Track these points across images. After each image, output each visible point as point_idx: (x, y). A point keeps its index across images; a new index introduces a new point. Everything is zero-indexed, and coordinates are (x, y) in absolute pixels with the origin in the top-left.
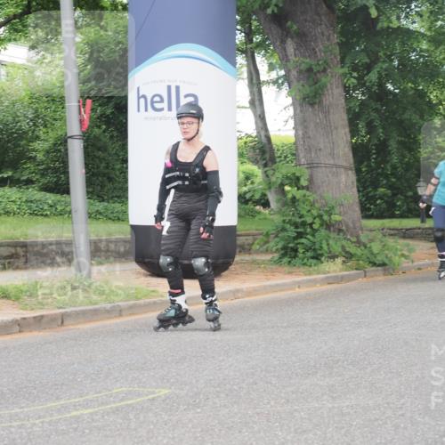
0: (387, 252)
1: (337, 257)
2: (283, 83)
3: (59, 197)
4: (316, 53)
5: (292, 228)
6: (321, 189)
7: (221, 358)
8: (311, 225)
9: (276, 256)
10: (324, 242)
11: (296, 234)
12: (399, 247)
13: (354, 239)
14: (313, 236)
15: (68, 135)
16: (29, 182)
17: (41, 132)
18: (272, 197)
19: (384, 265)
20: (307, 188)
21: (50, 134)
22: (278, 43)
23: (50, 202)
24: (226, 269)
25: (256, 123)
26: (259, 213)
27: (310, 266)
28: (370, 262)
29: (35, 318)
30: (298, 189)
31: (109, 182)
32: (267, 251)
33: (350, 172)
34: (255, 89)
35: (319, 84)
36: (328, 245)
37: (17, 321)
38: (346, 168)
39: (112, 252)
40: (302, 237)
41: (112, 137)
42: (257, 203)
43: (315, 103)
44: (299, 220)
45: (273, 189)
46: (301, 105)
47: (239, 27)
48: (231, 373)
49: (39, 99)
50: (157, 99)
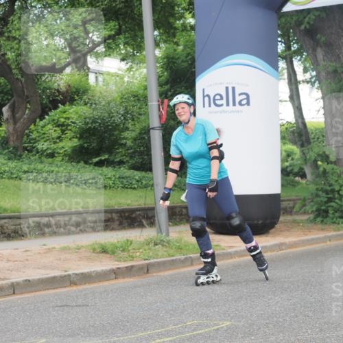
2: (315, 82)
3: (143, 173)
4: (340, 58)
5: (324, 195)
7: (269, 297)
8: (338, 191)
9: (312, 216)
11: (326, 199)
14: (340, 200)
15: (151, 127)
16: (121, 163)
17: (130, 124)
18: (308, 170)
20: (335, 163)
21: (137, 126)
22: (310, 52)
23: (137, 178)
24: (273, 227)
25: (295, 113)
26: (298, 183)
27: (339, 224)
29: (126, 267)
30: (328, 163)
32: (305, 213)
34: (294, 87)
37: (114, 270)
39: (185, 215)
40: (331, 202)
42: (296, 175)
43: (340, 97)
44: (329, 188)
45: (308, 164)
47: (279, 39)
48: (277, 309)
49: (128, 99)
50: (218, 97)
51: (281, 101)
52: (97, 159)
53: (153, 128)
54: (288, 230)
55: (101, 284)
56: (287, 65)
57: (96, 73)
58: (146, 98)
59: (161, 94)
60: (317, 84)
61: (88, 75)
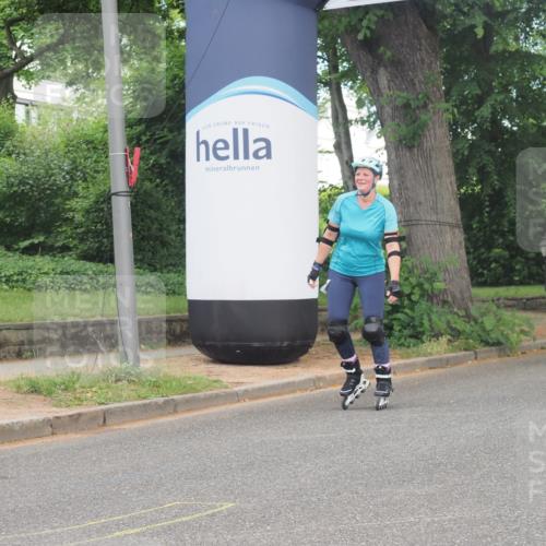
0: (502, 328)
1: (442, 335)
2: (374, 122)
3: (101, 266)
4: (414, 84)
6: (422, 251)
7: (297, 463)
8: (409, 296)
10: (425, 317)
11: (390, 308)
12: (517, 321)
13: (462, 313)
14: (412, 309)
15: (112, 192)
16: (65, 249)
17: (80, 187)
19: (498, 344)
21: (91, 190)
22: (368, 74)
23: (91, 273)
24: (305, 352)
25: (343, 171)
27: (409, 347)
28: (482, 341)
29: (70, 416)
31: (163, 247)
33: (457, 231)
34: (341, 130)
35: (418, 122)
36: (430, 320)
37: (49, 420)
38: (452, 226)
40: (398, 312)
41: (166, 192)
43: (414, 146)
46: (397, 149)
47: (319, 54)
48: (309, 481)
49: (77, 148)
50: (220, 145)
51: (321, 152)
52: (27, 243)
53: (116, 194)
54: (329, 358)
55: (28, 443)
56: (331, 94)
57: (27, 105)
58: (105, 144)
59: (130, 140)
60: (378, 127)
61: (14, 108)
